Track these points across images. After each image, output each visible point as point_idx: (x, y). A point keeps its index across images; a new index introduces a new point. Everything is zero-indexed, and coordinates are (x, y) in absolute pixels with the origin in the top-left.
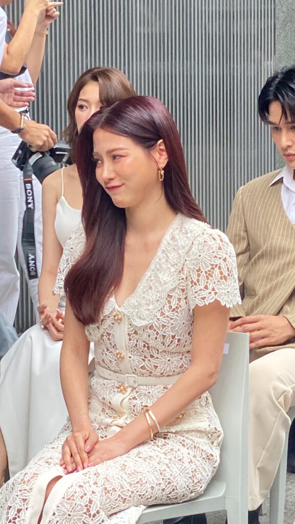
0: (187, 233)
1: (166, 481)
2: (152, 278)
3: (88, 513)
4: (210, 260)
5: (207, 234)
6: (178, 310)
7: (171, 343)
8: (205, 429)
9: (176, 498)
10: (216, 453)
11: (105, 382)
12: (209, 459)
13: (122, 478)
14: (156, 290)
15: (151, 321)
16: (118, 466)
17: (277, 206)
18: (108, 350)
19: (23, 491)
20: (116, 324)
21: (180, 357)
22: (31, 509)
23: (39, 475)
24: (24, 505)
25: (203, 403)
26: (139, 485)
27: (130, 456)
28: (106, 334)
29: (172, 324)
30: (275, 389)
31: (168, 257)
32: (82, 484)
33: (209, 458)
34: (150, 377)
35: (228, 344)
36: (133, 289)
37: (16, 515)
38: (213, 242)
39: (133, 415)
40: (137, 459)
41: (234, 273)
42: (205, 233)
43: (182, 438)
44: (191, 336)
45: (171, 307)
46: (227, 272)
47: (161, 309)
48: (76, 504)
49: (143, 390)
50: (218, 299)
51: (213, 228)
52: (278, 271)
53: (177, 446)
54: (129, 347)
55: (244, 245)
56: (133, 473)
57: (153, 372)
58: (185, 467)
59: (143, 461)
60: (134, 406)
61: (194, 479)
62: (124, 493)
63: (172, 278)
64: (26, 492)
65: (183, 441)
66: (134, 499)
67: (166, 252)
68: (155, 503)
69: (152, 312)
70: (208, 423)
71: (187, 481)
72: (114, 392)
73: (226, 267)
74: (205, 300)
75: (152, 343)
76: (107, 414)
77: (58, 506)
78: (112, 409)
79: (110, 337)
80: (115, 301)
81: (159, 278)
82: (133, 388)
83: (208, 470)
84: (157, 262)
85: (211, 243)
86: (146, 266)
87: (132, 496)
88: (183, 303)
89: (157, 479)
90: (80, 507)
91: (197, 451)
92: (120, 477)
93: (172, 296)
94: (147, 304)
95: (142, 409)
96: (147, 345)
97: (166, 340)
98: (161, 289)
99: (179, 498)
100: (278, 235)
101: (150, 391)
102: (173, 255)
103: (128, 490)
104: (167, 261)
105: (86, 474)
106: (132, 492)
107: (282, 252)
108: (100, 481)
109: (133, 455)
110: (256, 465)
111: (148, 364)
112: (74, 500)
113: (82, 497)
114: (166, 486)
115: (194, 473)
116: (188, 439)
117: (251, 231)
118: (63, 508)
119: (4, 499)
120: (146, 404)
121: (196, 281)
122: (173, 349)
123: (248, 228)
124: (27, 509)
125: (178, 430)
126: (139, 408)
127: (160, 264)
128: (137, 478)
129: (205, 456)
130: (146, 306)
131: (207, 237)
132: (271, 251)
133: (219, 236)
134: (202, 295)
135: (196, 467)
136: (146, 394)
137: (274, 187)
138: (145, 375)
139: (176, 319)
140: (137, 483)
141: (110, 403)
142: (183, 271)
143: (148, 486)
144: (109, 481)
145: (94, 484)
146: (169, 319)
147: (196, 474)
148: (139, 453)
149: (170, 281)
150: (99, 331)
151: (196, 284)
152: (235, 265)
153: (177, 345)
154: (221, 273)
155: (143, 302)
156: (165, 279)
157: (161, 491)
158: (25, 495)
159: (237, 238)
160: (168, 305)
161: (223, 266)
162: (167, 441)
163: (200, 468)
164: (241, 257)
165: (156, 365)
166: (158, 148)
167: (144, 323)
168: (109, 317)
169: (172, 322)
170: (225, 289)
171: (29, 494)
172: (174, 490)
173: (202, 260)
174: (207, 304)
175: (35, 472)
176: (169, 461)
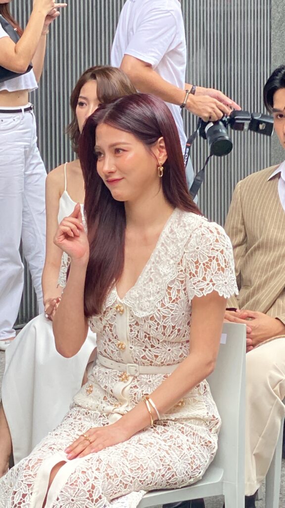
0: (185, 226)
1: (166, 468)
2: (152, 271)
3: (90, 499)
4: (208, 253)
5: (204, 227)
6: (178, 302)
7: (171, 333)
8: (204, 416)
9: (176, 484)
10: (214, 439)
11: (107, 371)
12: (207, 446)
13: (124, 464)
14: (156, 282)
15: (152, 312)
16: (120, 452)
17: (274, 200)
18: (110, 340)
19: (28, 477)
20: (118, 316)
21: (180, 346)
22: (36, 493)
23: (43, 461)
24: (29, 490)
25: (202, 391)
26: (140, 471)
27: (131, 442)
28: (108, 325)
29: (172, 315)
30: (271, 377)
31: (167, 250)
32: (85, 470)
33: (207, 444)
34: (150, 366)
35: (226, 335)
36: (134, 281)
37: (21, 499)
38: (211, 235)
39: (134, 403)
40: (138, 445)
41: (231, 264)
42: (202, 225)
43: (182, 426)
44: (190, 326)
45: (171, 298)
46: (224, 264)
47: (162, 301)
48: (79, 489)
49: (144, 378)
50: (216, 290)
51: (211, 221)
52: (273, 262)
53: (176, 433)
54: (130, 337)
55: (240, 237)
56: (134, 459)
57: (154, 361)
58: (184, 453)
59: (144, 448)
60: (135, 394)
61: (193, 465)
62: (125, 479)
63: (172, 270)
64: (30, 477)
65: (183, 428)
66: (135, 485)
67: (165, 245)
68: (155, 489)
69: (153, 303)
70: (206, 411)
71: (186, 467)
72: (116, 380)
73: (224, 259)
74: (204, 291)
75: (153, 333)
76: (109, 401)
77: (62, 492)
78: (113, 397)
79: (112, 329)
80: (116, 293)
81: (159, 270)
82: (134, 377)
83: (206, 457)
84: (157, 255)
85: (209, 235)
86: (146, 259)
87: (133, 481)
88: (182, 294)
89: (157, 465)
90: (82, 493)
91: (196, 438)
92: (121, 464)
93: (171, 288)
94: (148, 296)
95: (143, 397)
96: (148, 336)
97: (167, 330)
98: (161, 281)
99: (178, 484)
100: (274, 228)
101: (151, 379)
102: (172, 248)
103: (129, 476)
104: (166, 254)
105: (89, 460)
106: (133, 478)
107: (277, 244)
108: (102, 468)
109: (134, 442)
110: (252, 451)
111: (149, 354)
112: (77, 485)
113: (85, 483)
114: (166, 472)
115: (193, 459)
116: (188, 426)
117: (248, 224)
118: (67, 493)
119: (9, 484)
120: (147, 393)
121: (194, 273)
122: (173, 338)
123: (245, 220)
124: (31, 494)
125: (177, 417)
126: (140, 396)
127: (159, 256)
128: (138, 464)
129: (203, 443)
130: (147, 298)
131: (205, 230)
132: (267, 243)
133: (216, 229)
134: (200, 286)
135: (195, 453)
136: (147, 383)
137: (272, 182)
138: (146, 364)
139: (176, 310)
140: (138, 469)
141: (111, 391)
142: (181, 263)
143: (149, 472)
144: (111, 468)
145: (96, 470)
146: (169, 310)
147: (195, 460)
148: (139, 440)
149: (170, 273)
150: (101, 323)
151: (194, 276)
152: (232, 256)
153: (177, 334)
154: (219, 265)
155: (144, 293)
156: (165, 272)
157: (161, 476)
158: (30, 480)
159: (235, 230)
160: (168, 296)
161: (221, 258)
162: (166, 428)
163: (198, 455)
164: (237, 249)
165: (156, 354)
166: (158, 145)
167: (145, 314)
168: (111, 309)
169: (172, 313)
170: (222, 280)
171: (32, 480)
172: (173, 476)
173: (200, 253)
174: (205, 295)
175: (39, 458)
176: (168, 447)
